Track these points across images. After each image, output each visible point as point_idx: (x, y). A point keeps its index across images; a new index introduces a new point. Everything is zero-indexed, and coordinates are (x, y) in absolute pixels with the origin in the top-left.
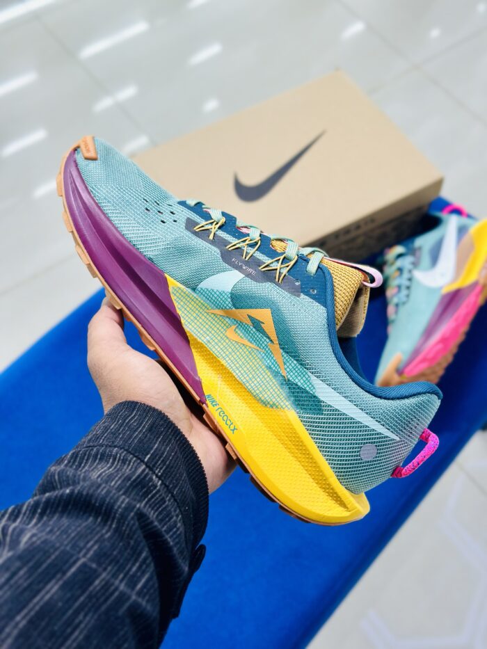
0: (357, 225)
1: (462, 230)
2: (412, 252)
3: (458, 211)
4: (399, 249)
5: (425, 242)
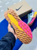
0: (25, 12)
1: (34, 13)
2: (30, 14)
3: (33, 11)
4: (29, 14)
5: (31, 14)
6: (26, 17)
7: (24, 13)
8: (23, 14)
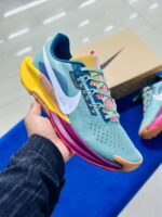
2: (152, 89)
6: (135, 100)
7: (127, 82)
8: (122, 85)
